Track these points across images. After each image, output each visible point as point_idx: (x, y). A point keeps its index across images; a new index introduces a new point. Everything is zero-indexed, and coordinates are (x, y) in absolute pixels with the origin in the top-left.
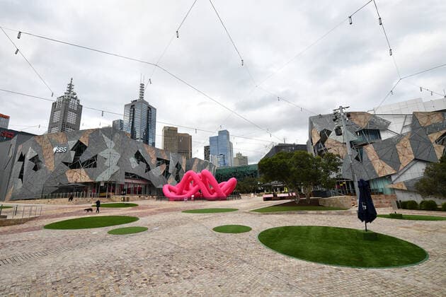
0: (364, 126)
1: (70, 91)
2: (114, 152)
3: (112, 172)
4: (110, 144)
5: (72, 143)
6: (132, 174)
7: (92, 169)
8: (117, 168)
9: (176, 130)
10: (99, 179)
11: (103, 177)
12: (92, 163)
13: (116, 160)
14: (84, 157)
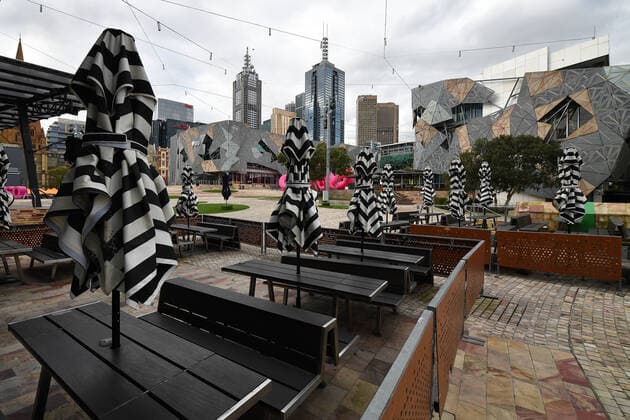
0: (462, 99)
1: (247, 64)
2: (231, 143)
3: (231, 164)
4: (228, 136)
5: (203, 137)
6: (255, 164)
7: (217, 160)
8: (237, 159)
9: (374, 99)
10: (222, 170)
11: (226, 167)
12: (216, 155)
13: (235, 152)
14: (212, 150)
